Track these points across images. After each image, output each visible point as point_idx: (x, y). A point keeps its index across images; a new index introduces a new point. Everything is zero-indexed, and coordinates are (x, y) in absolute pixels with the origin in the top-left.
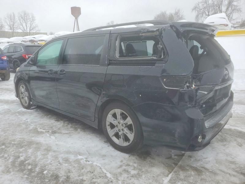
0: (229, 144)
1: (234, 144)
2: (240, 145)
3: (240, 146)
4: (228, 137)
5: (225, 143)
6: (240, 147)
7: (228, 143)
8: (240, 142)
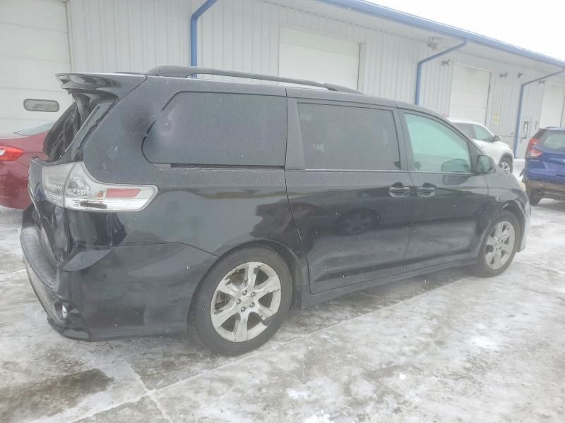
0: (34, 354)
1: (23, 362)
2: (7, 366)
3: (7, 363)
4: (49, 369)
5: (42, 351)
6: (6, 359)
7: (37, 354)
8: (16, 374)
